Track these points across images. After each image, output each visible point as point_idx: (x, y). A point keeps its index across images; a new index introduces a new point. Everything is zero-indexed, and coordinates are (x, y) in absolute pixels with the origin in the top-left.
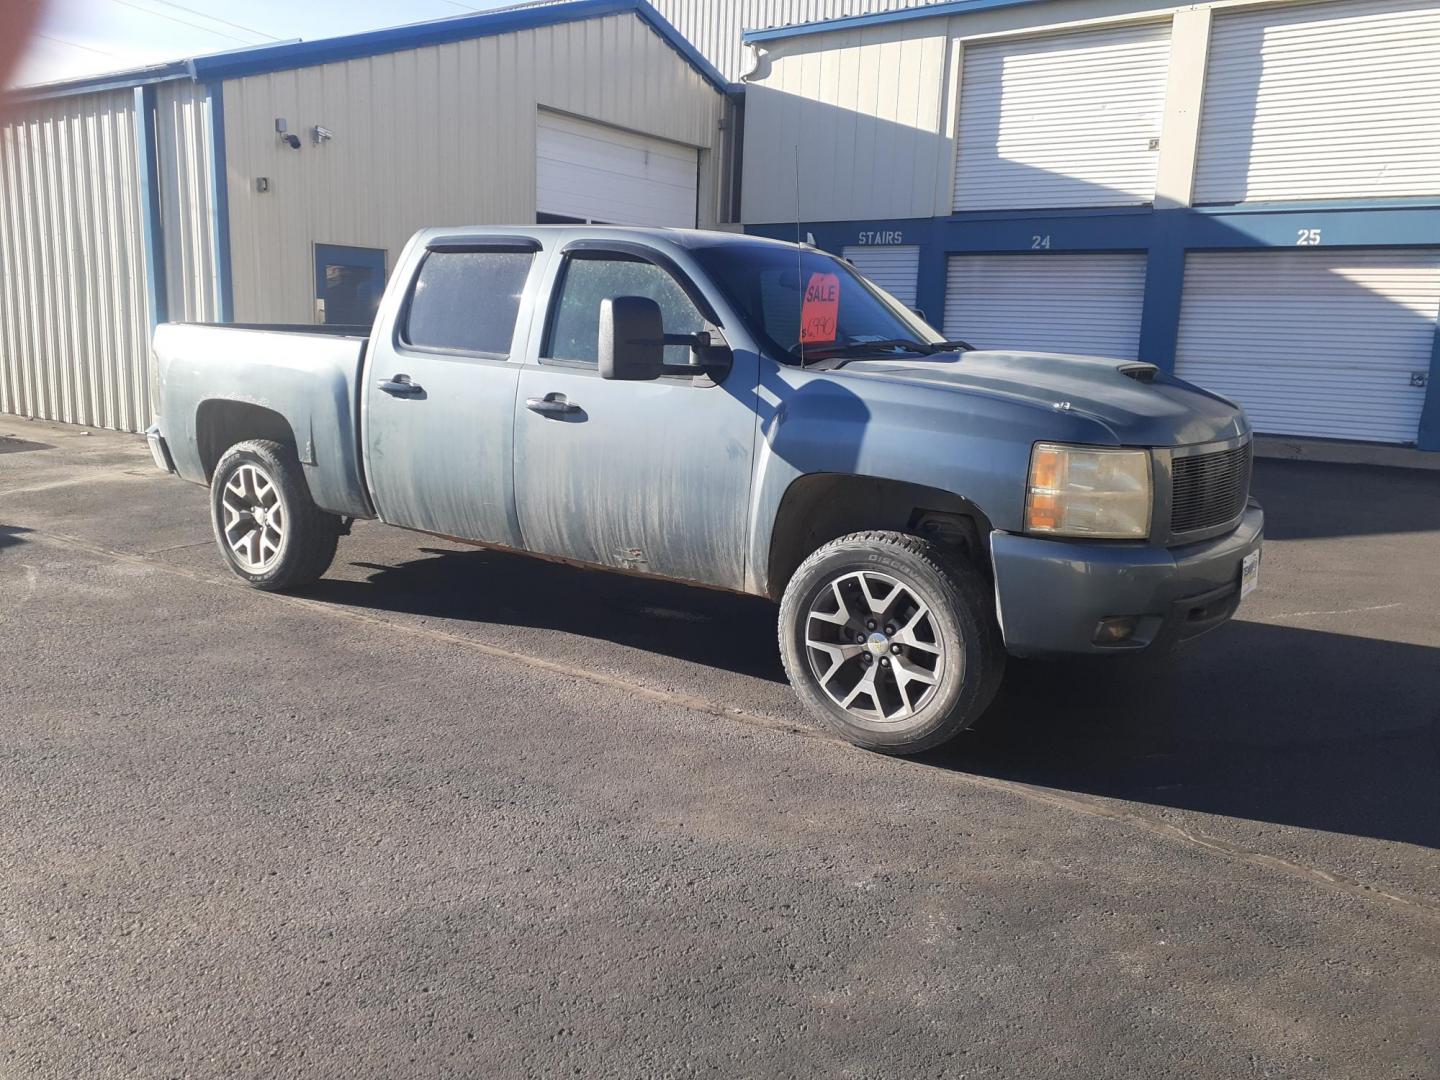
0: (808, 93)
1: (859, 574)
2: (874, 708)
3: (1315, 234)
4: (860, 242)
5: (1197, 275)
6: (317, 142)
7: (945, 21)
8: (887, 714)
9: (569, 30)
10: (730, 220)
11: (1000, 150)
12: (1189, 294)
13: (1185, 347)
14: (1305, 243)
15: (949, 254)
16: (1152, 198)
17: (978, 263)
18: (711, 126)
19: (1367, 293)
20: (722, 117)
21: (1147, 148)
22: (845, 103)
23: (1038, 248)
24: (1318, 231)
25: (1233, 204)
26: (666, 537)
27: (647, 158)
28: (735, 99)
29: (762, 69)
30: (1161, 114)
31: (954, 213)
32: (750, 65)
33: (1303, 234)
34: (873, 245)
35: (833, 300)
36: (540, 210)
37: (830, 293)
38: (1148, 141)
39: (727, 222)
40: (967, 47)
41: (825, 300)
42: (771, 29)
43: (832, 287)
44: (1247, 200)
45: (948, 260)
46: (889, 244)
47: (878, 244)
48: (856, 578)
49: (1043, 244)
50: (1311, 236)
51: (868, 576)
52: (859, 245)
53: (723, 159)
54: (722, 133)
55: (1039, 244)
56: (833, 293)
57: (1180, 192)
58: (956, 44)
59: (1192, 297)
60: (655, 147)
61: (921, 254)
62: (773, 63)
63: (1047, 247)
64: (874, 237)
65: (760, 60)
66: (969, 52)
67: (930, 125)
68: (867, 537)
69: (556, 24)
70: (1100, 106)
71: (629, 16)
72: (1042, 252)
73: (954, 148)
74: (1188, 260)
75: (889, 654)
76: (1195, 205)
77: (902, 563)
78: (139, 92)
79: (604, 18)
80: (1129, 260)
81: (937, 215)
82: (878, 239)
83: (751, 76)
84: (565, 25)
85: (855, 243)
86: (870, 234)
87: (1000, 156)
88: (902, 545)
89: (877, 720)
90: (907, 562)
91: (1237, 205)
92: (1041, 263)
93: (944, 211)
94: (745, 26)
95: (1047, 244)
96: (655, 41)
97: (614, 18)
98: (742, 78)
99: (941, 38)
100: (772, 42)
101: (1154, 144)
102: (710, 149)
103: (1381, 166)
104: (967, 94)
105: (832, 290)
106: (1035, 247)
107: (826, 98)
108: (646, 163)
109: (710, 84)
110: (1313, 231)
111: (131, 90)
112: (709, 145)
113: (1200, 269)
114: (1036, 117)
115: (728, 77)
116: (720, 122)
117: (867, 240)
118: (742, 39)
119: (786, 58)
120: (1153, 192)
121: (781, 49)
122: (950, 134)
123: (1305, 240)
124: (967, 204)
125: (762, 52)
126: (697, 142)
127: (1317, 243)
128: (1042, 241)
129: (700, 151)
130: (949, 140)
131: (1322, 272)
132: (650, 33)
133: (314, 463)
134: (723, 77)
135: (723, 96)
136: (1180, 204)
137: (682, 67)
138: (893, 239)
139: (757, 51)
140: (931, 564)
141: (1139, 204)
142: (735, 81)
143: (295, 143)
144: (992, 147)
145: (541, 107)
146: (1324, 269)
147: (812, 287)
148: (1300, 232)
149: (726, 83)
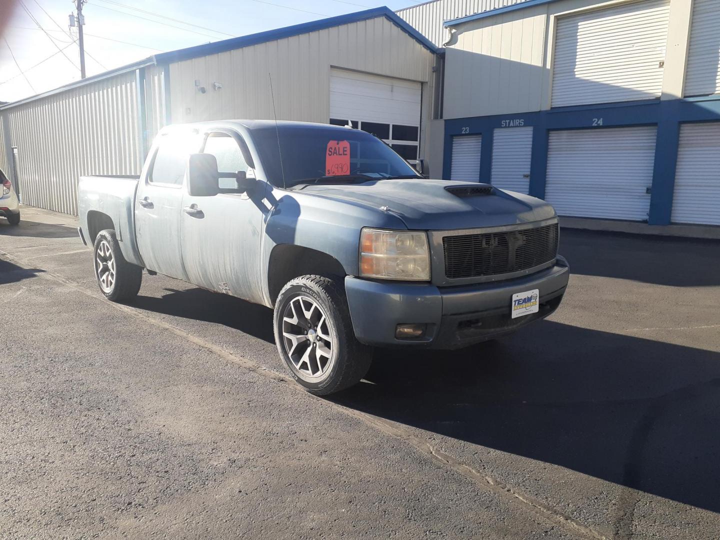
0: (476, 50)
1: (299, 298)
2: (308, 369)
4: (502, 126)
5: (687, 137)
6: (215, 90)
7: (546, 7)
8: (313, 374)
9: (348, 28)
10: (439, 118)
11: (576, 73)
12: (684, 147)
13: (680, 177)
15: (549, 130)
16: (660, 94)
17: (564, 134)
18: (428, 70)
20: (435, 65)
21: (658, 66)
22: (495, 54)
23: (596, 125)
25: (707, 95)
26: (233, 277)
27: (392, 89)
28: (440, 55)
29: (453, 40)
30: (665, 48)
31: (552, 108)
32: (447, 38)
34: (509, 127)
35: (346, 154)
36: (331, 118)
37: (344, 151)
38: (658, 63)
39: (438, 119)
40: (558, 19)
41: (341, 155)
42: (458, 19)
43: (346, 148)
44: (716, 92)
45: (549, 134)
46: (517, 126)
47: (512, 127)
48: (299, 300)
49: (599, 123)
51: (304, 299)
52: (502, 127)
53: (435, 87)
54: (434, 74)
55: (597, 123)
56: (346, 151)
57: (676, 90)
58: (552, 17)
59: (686, 149)
60: (395, 83)
61: (534, 131)
62: (459, 36)
63: (601, 124)
64: (509, 123)
65: (452, 35)
66: (560, 21)
67: (538, 63)
68: (302, 278)
69: (340, 25)
70: (631, 45)
71: (381, 18)
72: (598, 127)
73: (551, 74)
74: (682, 128)
75: (316, 341)
76: (685, 97)
77: (314, 292)
78: (138, 71)
79: (367, 20)
80: (648, 129)
81: (542, 110)
82: (511, 124)
83: (448, 44)
84: (346, 26)
85: (500, 126)
86: (507, 121)
87: (577, 76)
88: (315, 283)
89: (309, 376)
90: (316, 291)
91: (710, 96)
92: (599, 133)
93: (546, 107)
94: (445, 18)
95: (601, 122)
96: (396, 30)
97: (372, 20)
98: (444, 45)
99: (544, 15)
100: (458, 25)
101: (662, 65)
102: (427, 82)
104: (559, 44)
105: (345, 149)
106: (594, 124)
107: (484, 52)
108: (392, 91)
109: (427, 50)
111: (135, 70)
112: (427, 80)
113: (688, 132)
114: (596, 54)
115: (437, 45)
116: (433, 68)
117: (506, 125)
118: (443, 25)
119: (465, 33)
120: (660, 91)
121: (462, 29)
122: (548, 66)
124: (558, 103)
125: (454, 31)
126: (420, 79)
128: (598, 121)
129: (422, 83)
130: (548, 69)
132: (393, 26)
133: (121, 240)
134: (435, 45)
135: (435, 55)
136: (677, 97)
137: (412, 41)
138: (519, 123)
139: (450, 31)
140: (325, 293)
141: (654, 98)
142: (440, 47)
143: (203, 90)
144: (572, 72)
145: (332, 67)
147: (331, 148)
149: (436, 48)
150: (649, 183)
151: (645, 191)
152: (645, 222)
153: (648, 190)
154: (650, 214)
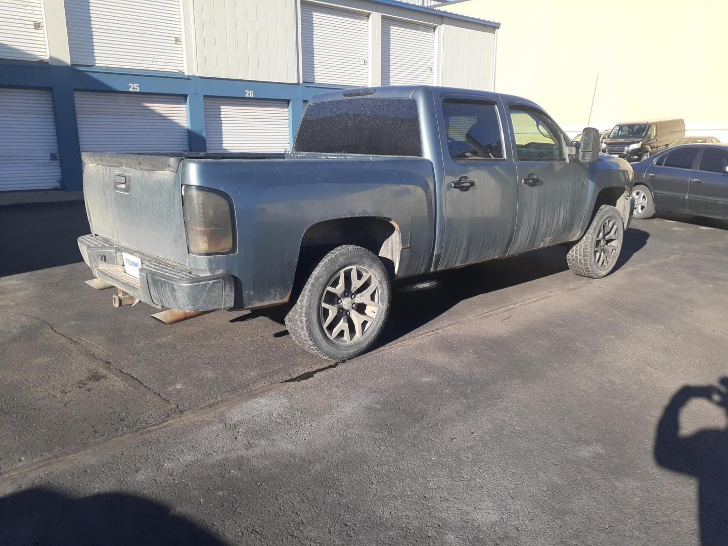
3: (137, 86)
5: (82, 104)
12: (80, 114)
14: (133, 90)
19: (159, 115)
21: (34, 27)
24: (138, 85)
25: (90, 66)
30: (37, 9)
33: (131, 86)
38: (33, 23)
44: (97, 65)
50: (134, 87)
57: (64, 56)
59: (82, 116)
74: (75, 95)
76: (74, 65)
91: (93, 67)
101: (37, 26)
103: (153, 56)
110: (135, 85)
120: (47, 54)
123: (133, 89)
127: (138, 90)
131: (138, 105)
133: (410, 246)
136: (65, 63)
146: (139, 103)
148: (130, 85)
150: (54, 149)
151: (49, 158)
152: (56, 189)
153: (53, 157)
154: (62, 182)
